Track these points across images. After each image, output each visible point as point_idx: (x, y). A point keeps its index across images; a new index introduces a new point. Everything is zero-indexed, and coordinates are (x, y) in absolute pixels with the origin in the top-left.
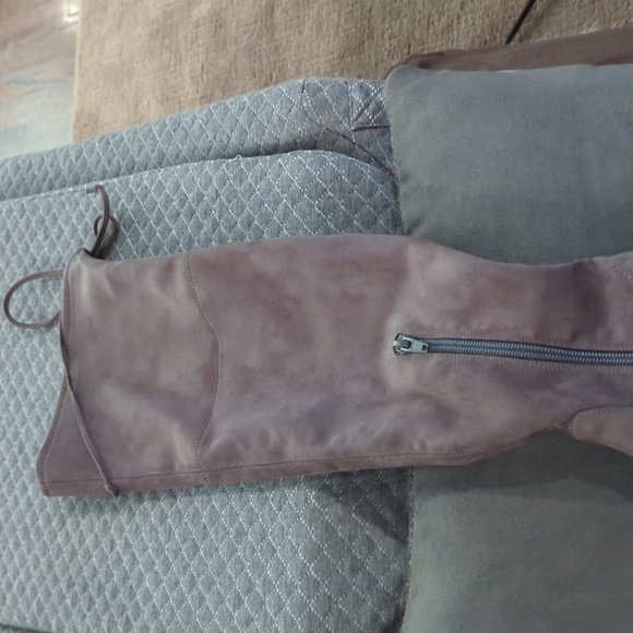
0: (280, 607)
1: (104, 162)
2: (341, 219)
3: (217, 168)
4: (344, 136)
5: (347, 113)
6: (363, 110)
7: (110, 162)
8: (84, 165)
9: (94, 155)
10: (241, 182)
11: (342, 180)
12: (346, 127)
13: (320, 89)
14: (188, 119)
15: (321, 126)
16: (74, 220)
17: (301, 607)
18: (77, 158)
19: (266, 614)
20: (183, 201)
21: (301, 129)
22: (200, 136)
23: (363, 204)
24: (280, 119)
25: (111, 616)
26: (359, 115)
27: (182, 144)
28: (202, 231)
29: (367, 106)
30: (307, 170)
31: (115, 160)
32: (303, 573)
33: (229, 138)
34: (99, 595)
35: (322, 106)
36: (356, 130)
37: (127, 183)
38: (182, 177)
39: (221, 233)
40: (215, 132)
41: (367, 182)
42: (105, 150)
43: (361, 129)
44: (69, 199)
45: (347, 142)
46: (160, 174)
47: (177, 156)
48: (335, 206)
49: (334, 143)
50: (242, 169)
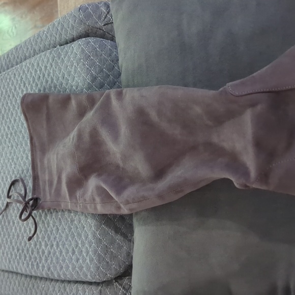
0: (88, 253)
1: (16, 58)
2: (98, 69)
3: (51, 53)
4: (100, 29)
5: (99, 18)
6: (106, 15)
7: (18, 58)
8: (10, 61)
9: (13, 55)
10: (59, 58)
11: (97, 50)
12: (100, 24)
13: (87, 8)
14: (41, 32)
15: (89, 26)
16: (6, 87)
17: (95, 252)
18: (7, 57)
19: (83, 256)
20: (41, 70)
21: (81, 29)
22: (46, 40)
23: (107, 60)
24: (72, 25)
25: (32, 262)
26: (105, 18)
27: (41, 44)
28: (48, 84)
29: (108, 13)
30: (82, 48)
31: (19, 57)
32: (94, 236)
33: (56, 38)
34: (27, 254)
35: (88, 16)
36: (104, 25)
37: (22, 66)
38: (40, 59)
39: (54, 83)
40: (51, 36)
41: (108, 49)
42: (16, 52)
43: (107, 24)
44: (4, 77)
45: (101, 31)
46: (33, 59)
47: (40, 50)
48: (94, 63)
49: (96, 33)
50: (59, 52)
